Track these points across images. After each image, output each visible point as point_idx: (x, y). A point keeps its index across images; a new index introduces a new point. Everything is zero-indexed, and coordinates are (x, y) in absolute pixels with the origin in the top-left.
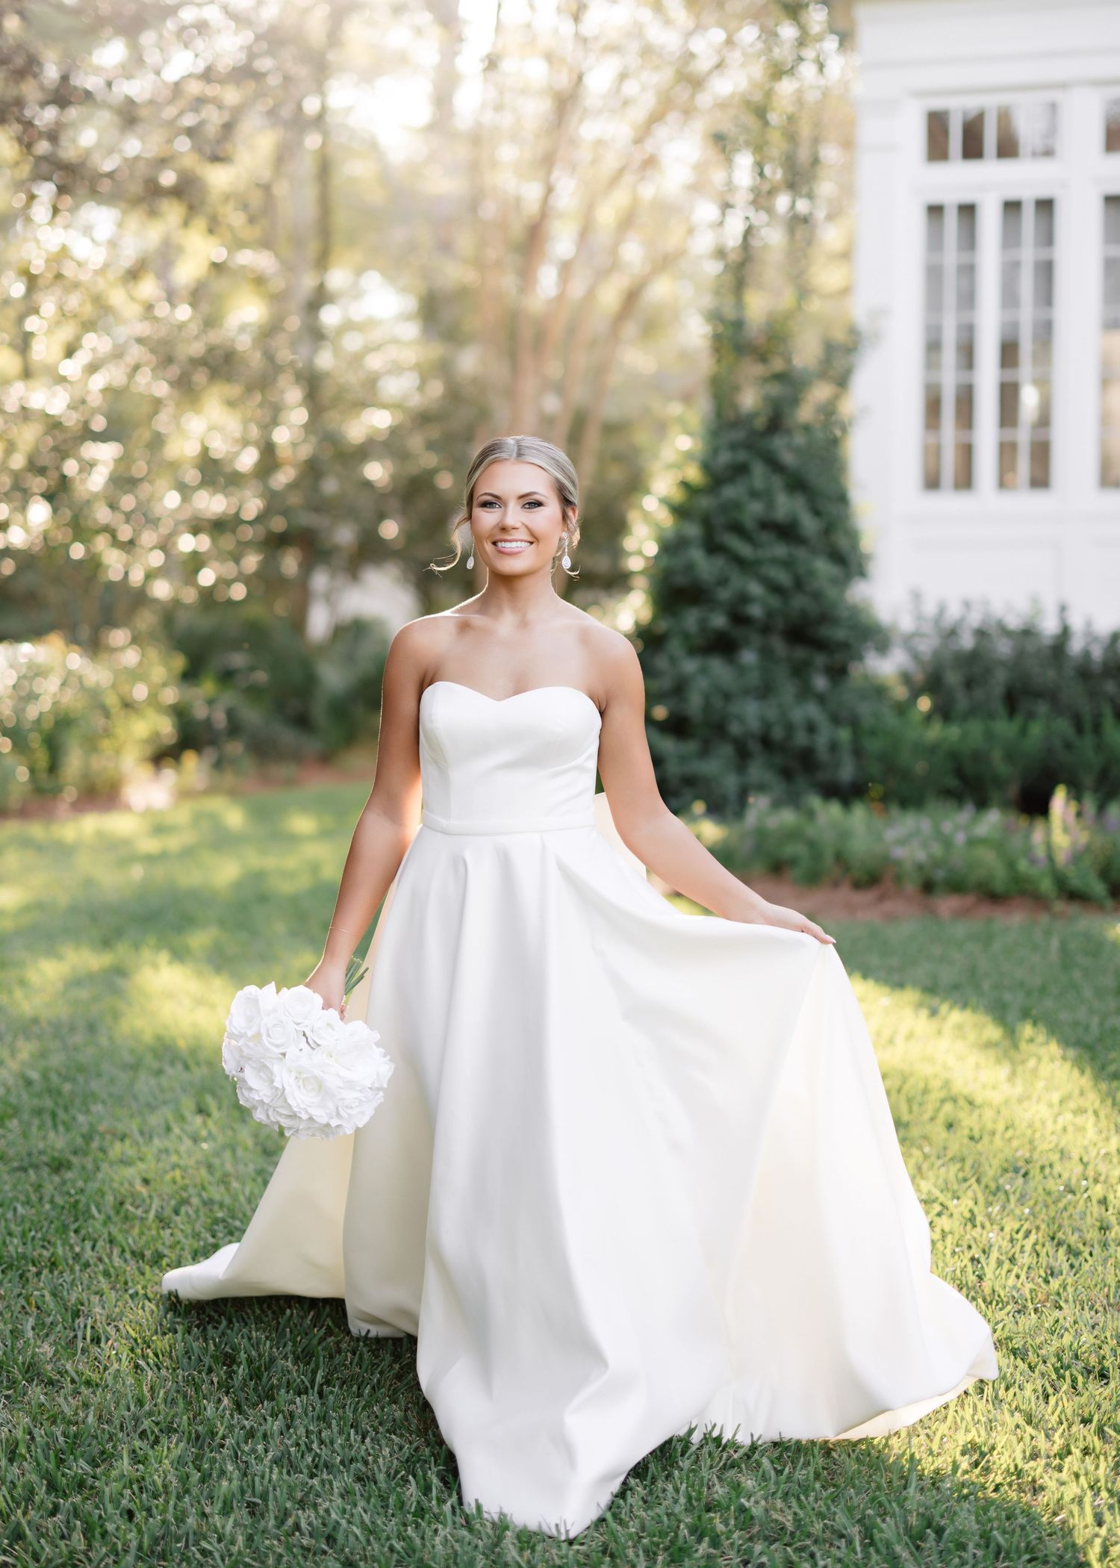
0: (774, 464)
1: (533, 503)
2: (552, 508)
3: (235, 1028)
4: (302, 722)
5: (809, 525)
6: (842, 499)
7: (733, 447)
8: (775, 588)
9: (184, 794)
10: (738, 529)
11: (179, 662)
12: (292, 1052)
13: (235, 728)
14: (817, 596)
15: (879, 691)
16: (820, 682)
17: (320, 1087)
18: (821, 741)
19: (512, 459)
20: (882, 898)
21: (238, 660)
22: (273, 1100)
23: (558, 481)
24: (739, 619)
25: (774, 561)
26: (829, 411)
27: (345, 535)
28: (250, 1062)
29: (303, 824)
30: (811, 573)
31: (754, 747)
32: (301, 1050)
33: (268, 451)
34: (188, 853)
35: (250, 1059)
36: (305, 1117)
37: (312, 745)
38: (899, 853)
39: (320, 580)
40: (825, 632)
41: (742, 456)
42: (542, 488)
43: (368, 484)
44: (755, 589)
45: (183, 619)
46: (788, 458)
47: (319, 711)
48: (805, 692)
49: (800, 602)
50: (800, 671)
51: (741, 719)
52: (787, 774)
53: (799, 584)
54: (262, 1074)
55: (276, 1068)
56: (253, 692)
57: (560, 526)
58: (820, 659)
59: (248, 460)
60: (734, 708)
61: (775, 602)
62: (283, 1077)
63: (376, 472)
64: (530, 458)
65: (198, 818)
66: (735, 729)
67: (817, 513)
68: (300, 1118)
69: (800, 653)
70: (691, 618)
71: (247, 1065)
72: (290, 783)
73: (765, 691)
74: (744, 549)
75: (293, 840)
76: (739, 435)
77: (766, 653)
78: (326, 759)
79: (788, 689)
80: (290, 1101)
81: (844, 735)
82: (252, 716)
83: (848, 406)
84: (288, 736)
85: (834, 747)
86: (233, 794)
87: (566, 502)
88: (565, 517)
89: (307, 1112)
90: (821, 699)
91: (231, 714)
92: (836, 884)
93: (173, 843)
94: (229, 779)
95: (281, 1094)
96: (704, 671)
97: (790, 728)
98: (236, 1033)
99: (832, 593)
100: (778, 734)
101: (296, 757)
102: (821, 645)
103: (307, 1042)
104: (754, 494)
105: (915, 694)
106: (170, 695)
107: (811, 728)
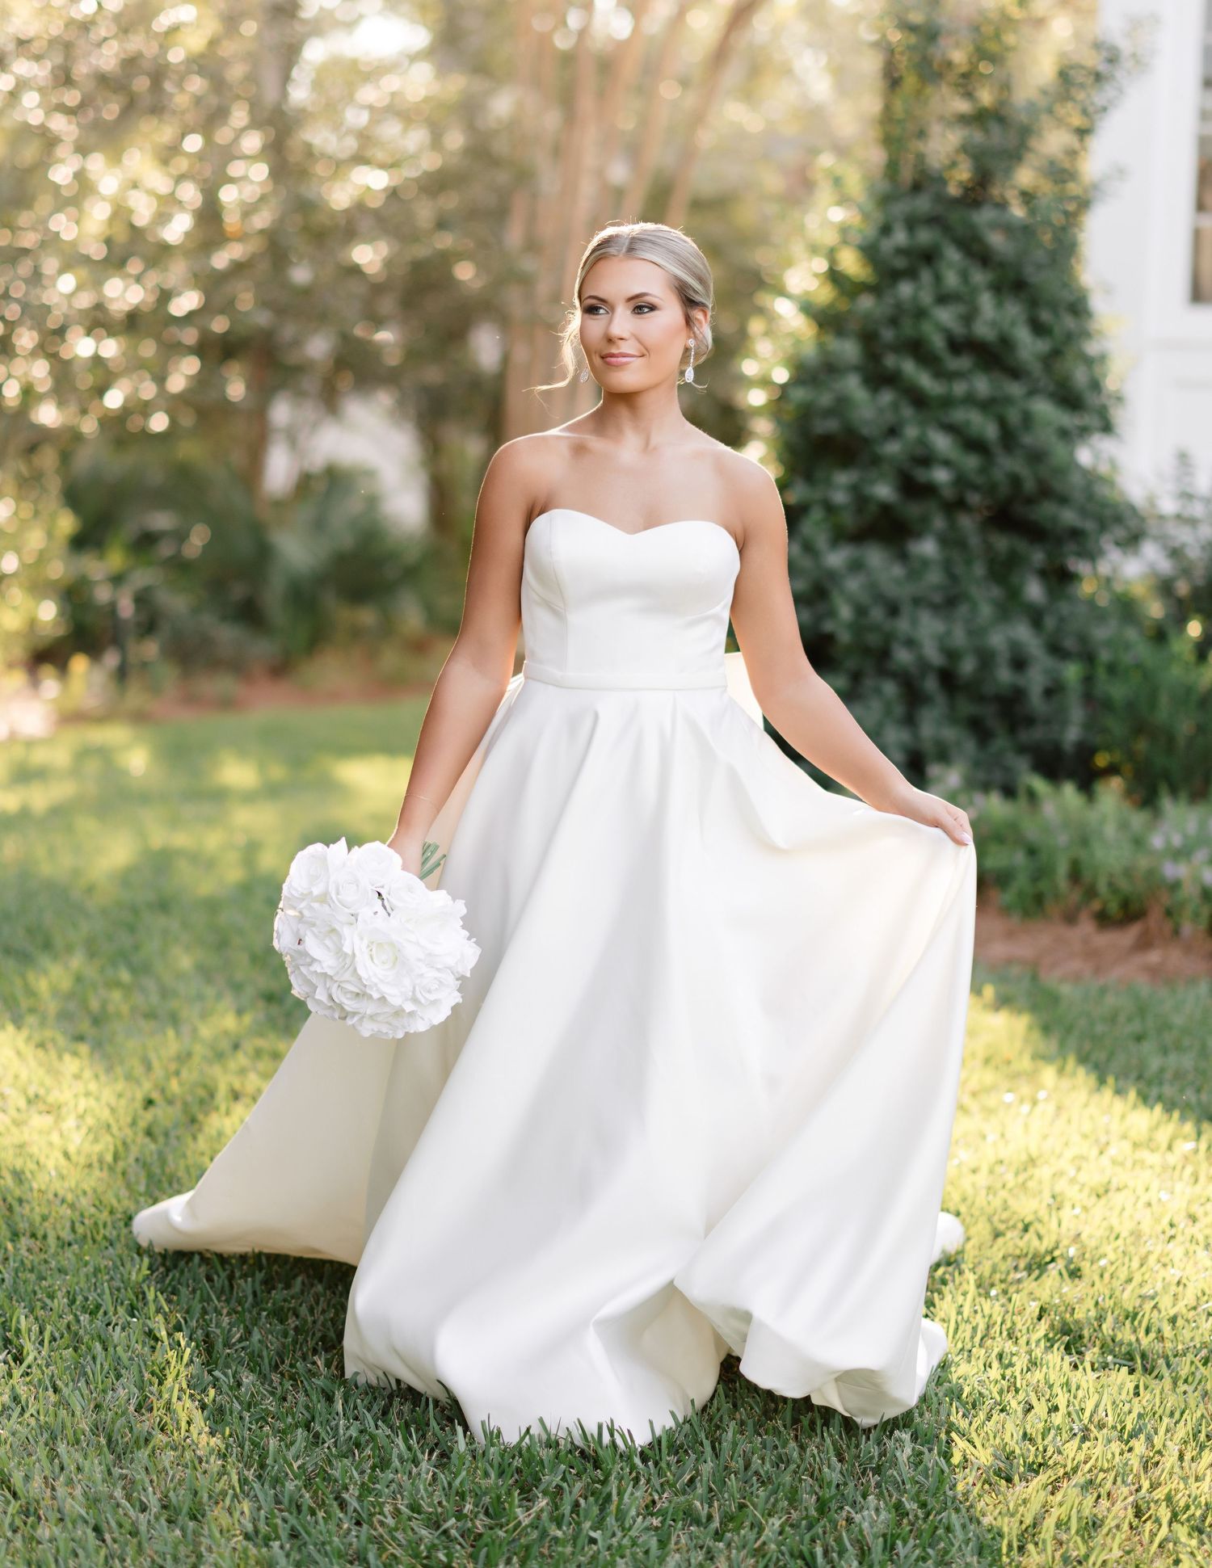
0: (978, 252)
1: (641, 306)
2: (671, 312)
3: (296, 890)
4: (250, 614)
5: (1028, 346)
6: (1078, 308)
7: (911, 224)
8: (974, 444)
9: (71, 718)
10: (917, 349)
11: (67, 523)
12: (365, 913)
13: (150, 622)
14: (1037, 457)
15: (1127, 608)
16: (1034, 591)
17: (398, 959)
18: (1035, 681)
19: (621, 256)
20: (1144, 944)
21: (162, 521)
22: (338, 973)
23: (677, 278)
24: (912, 488)
25: (970, 400)
26: (1061, 173)
27: (319, 347)
28: (314, 929)
29: (237, 773)
30: (1028, 419)
31: (931, 685)
32: (376, 913)
33: (210, 215)
34: (59, 813)
35: (314, 925)
36: (376, 996)
37: (262, 649)
38: (1172, 870)
39: (281, 412)
40: (1046, 511)
41: (925, 236)
42: (655, 286)
43: (355, 271)
44: (942, 442)
45: (84, 460)
46: (996, 240)
47: (273, 598)
48: (1011, 604)
49: (1008, 464)
50: (1003, 571)
51: (911, 643)
52: (979, 730)
53: (1009, 438)
54: (327, 942)
55: (346, 931)
56: (179, 566)
57: (684, 333)
58: (1038, 557)
59: (178, 228)
60: (903, 625)
61: (971, 463)
62: (353, 941)
63: (368, 256)
64: (643, 253)
65: (84, 754)
66: (903, 656)
67: (1039, 329)
68: (370, 997)
69: (1002, 543)
70: (841, 484)
71: (308, 933)
72: (227, 704)
73: (950, 602)
74: (926, 381)
75: (220, 796)
76: (923, 204)
77: (951, 541)
78: (281, 669)
79: (984, 599)
80: (361, 972)
81: (1072, 672)
82: (176, 603)
83: (1094, 164)
84: (227, 635)
85: (1053, 691)
86: (139, 718)
87: (689, 302)
88: (689, 321)
89: (378, 990)
90: (1036, 618)
91: (142, 599)
92: (1070, 918)
93: (40, 798)
94: (135, 697)
95: (347, 961)
96: (856, 566)
97: (986, 659)
98: (296, 895)
99: (1059, 450)
100: (968, 667)
101: (237, 667)
102: (1037, 533)
103: (384, 906)
104: (944, 298)
105: (1181, 612)
106: (57, 570)
107: (1019, 663)
